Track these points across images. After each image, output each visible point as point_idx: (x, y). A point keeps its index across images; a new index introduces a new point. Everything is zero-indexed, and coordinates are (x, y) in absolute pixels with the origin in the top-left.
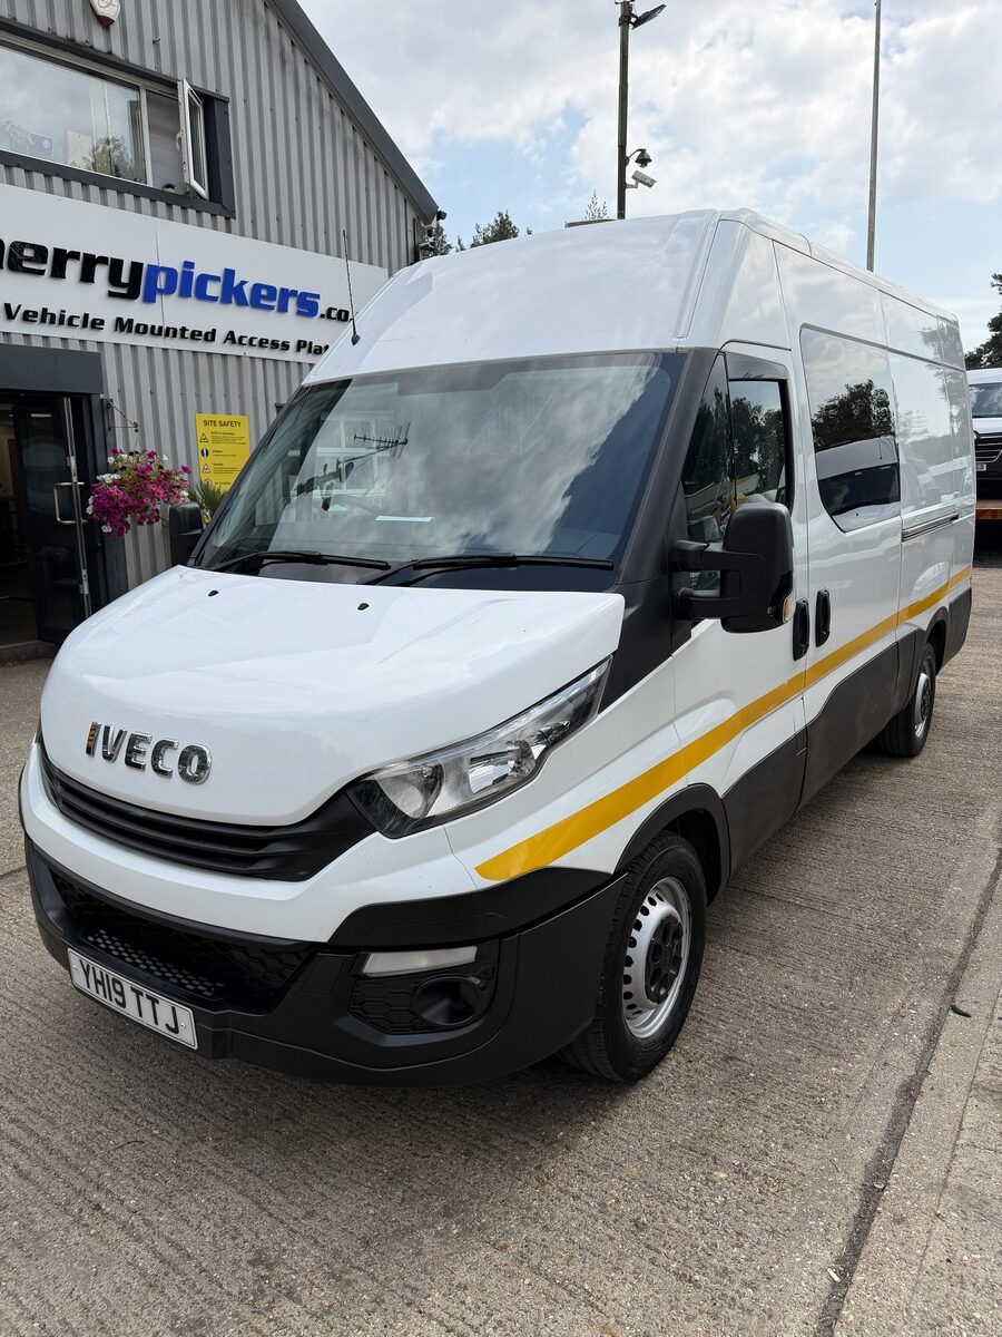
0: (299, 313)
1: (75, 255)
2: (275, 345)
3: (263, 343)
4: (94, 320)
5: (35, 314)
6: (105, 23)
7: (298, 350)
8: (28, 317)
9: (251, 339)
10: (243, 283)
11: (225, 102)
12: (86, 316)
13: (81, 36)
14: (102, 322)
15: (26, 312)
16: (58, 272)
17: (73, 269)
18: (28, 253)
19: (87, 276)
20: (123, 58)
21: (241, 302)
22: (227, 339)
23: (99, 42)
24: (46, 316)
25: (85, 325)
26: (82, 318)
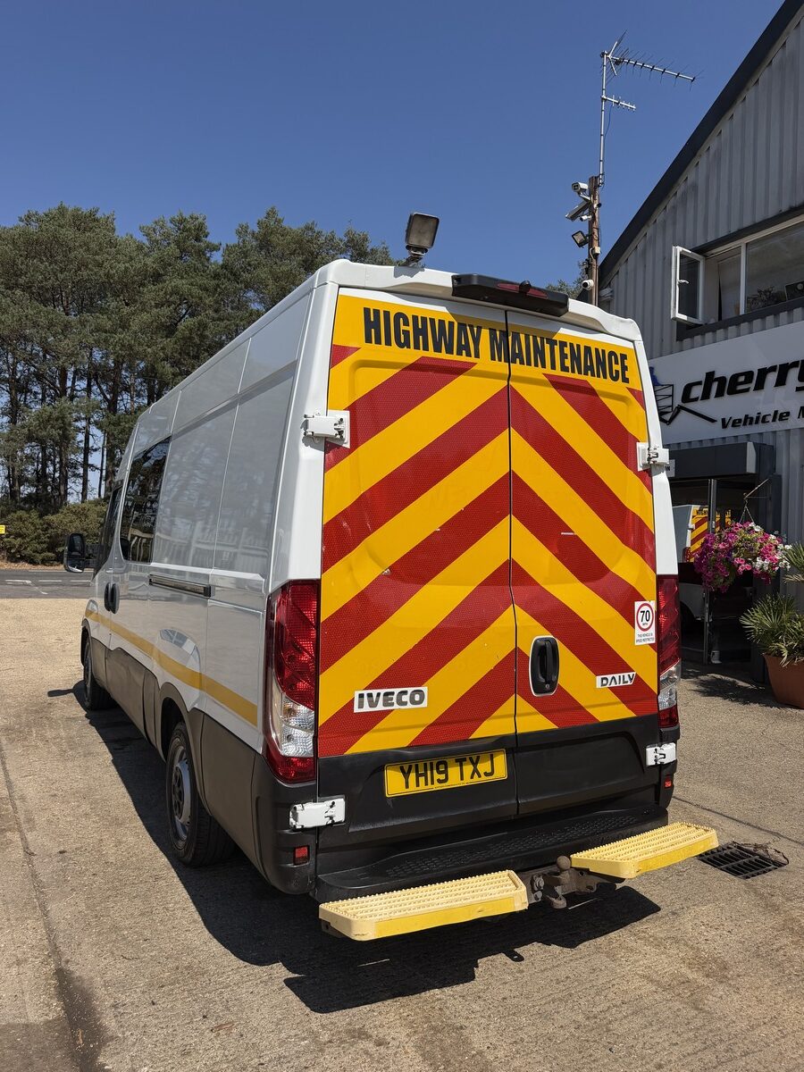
1: (773, 369)
4: (782, 414)
5: (740, 420)
8: (736, 423)
12: (776, 412)
14: (788, 414)
15: (735, 420)
16: (760, 386)
17: (772, 378)
18: (742, 379)
19: (781, 382)
24: (748, 420)
25: (774, 420)
26: (772, 414)
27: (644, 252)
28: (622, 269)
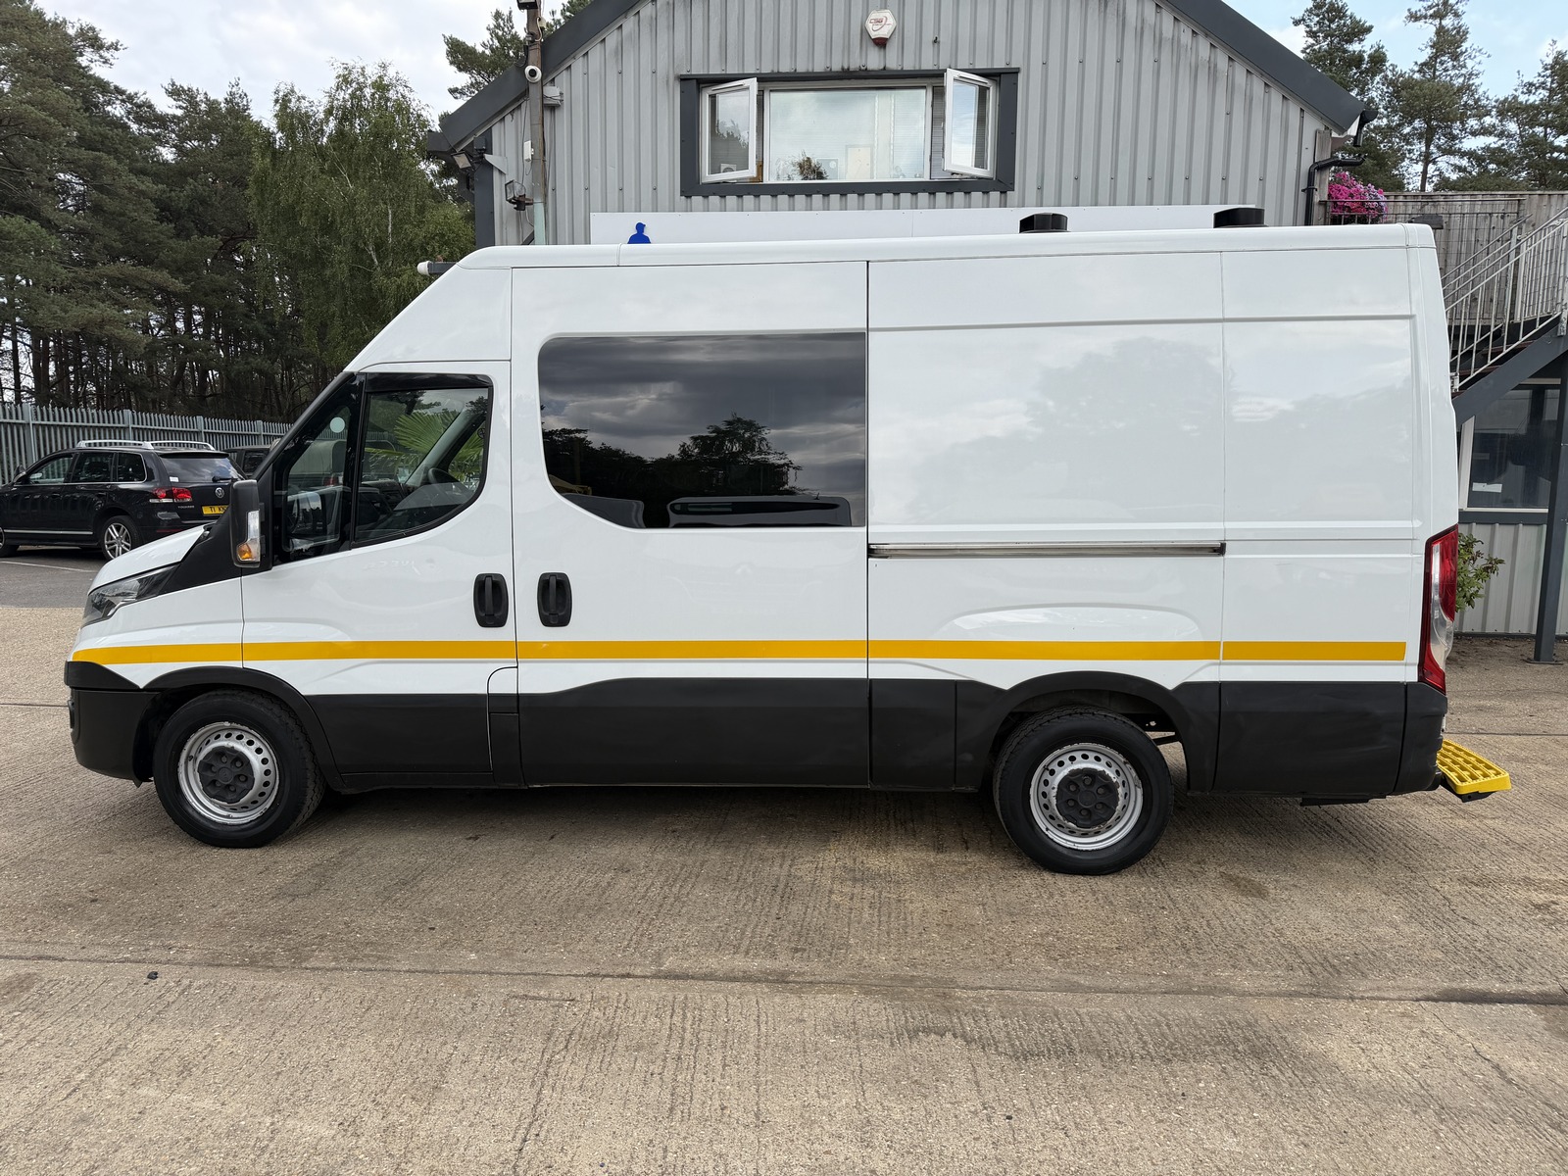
6: (881, 43)
11: (1015, 72)
13: (855, 64)
20: (899, 68)
23: (874, 61)
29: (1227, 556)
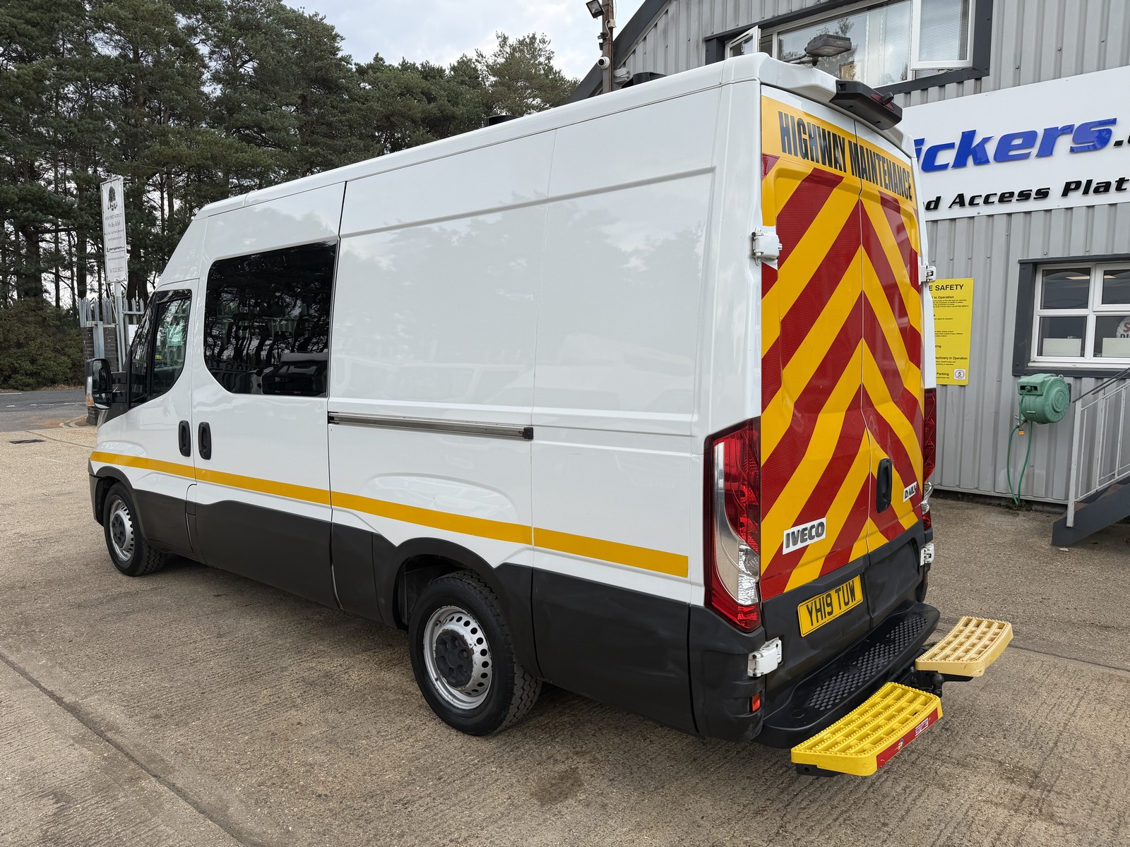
0: (1072, 150)
2: (1024, 196)
3: (1005, 198)
7: (1065, 194)
9: (988, 197)
10: (986, 140)
21: (981, 160)
22: (954, 202)
27: (665, 31)
28: (640, 48)
29: (535, 441)
